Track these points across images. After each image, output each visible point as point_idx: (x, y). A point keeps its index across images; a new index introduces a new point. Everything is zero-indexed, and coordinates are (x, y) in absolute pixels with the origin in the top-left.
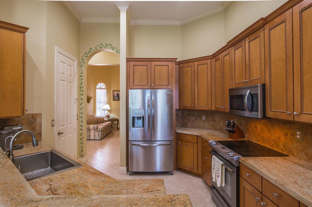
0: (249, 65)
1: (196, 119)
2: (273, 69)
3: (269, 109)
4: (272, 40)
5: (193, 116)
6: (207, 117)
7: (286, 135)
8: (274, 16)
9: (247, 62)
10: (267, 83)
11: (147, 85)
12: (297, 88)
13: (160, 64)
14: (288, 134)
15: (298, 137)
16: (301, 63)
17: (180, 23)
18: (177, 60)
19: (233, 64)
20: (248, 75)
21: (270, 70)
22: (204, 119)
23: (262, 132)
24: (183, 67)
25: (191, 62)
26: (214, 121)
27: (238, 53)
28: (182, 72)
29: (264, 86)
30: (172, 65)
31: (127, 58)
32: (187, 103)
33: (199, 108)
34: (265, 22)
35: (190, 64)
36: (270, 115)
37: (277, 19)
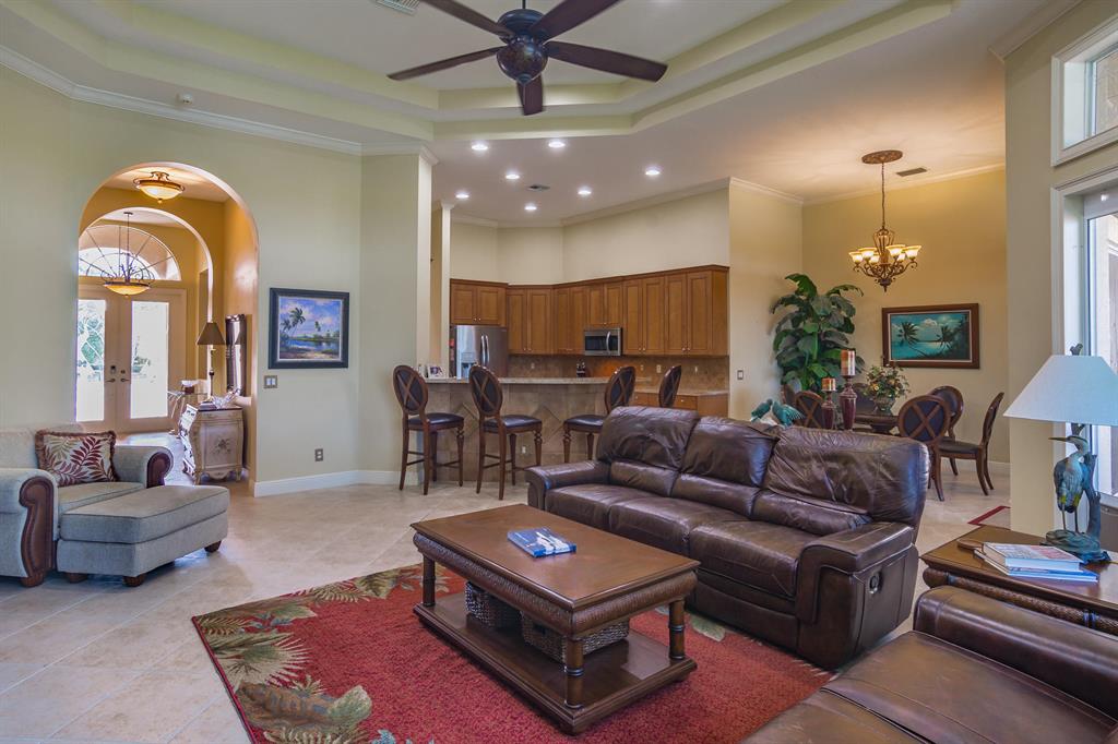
0: (608, 309)
1: (521, 368)
2: (629, 317)
3: (625, 347)
4: (628, 294)
6: (537, 365)
9: (606, 307)
10: (625, 327)
12: (645, 333)
16: (647, 317)
17: (497, 225)
19: (588, 304)
20: (606, 319)
21: (627, 318)
22: (533, 366)
24: (509, 295)
25: (521, 289)
26: (547, 369)
27: (595, 294)
28: (507, 301)
29: (622, 330)
30: (502, 291)
31: (451, 280)
32: (515, 346)
33: (533, 352)
34: (623, 279)
35: (521, 292)
36: (626, 352)
37: (632, 282)
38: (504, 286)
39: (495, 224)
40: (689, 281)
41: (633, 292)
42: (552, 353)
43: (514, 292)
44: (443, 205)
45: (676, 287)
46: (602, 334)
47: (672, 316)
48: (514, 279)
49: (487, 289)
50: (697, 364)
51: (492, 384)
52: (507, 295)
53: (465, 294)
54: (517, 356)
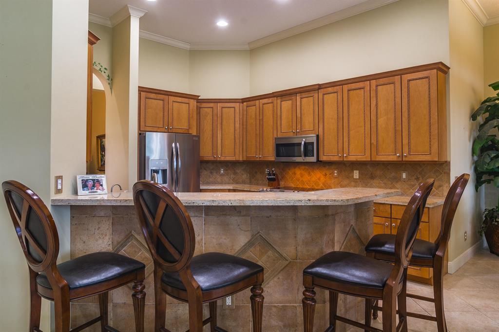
0: (301, 118)
1: (211, 173)
2: (325, 124)
3: (322, 154)
4: (325, 102)
5: (206, 170)
6: (227, 170)
7: (326, 175)
8: (328, 85)
9: (299, 115)
10: (321, 134)
11: (163, 127)
12: (346, 139)
13: (180, 101)
14: (328, 174)
15: (336, 174)
16: (348, 123)
17: (189, 47)
18: (199, 98)
19: (279, 114)
20: (299, 126)
21: (323, 125)
22: (222, 172)
23: (302, 177)
24: (200, 108)
25: (211, 102)
26: (235, 173)
27: (286, 105)
28: (199, 113)
29: (318, 136)
30: (193, 103)
31: (139, 87)
32: (206, 152)
33: (223, 159)
34: (319, 87)
35: (212, 105)
36: (323, 158)
37: (330, 89)
38: (195, 98)
39: (188, 47)
40: (405, 83)
41: (330, 100)
42: (241, 159)
43: (204, 105)
44: (131, 12)
45: (386, 92)
46: (296, 141)
47: (381, 121)
48: (205, 94)
49: (179, 99)
50: (405, 171)
51: (173, 207)
52: (199, 109)
53: (156, 104)
54: (207, 162)
